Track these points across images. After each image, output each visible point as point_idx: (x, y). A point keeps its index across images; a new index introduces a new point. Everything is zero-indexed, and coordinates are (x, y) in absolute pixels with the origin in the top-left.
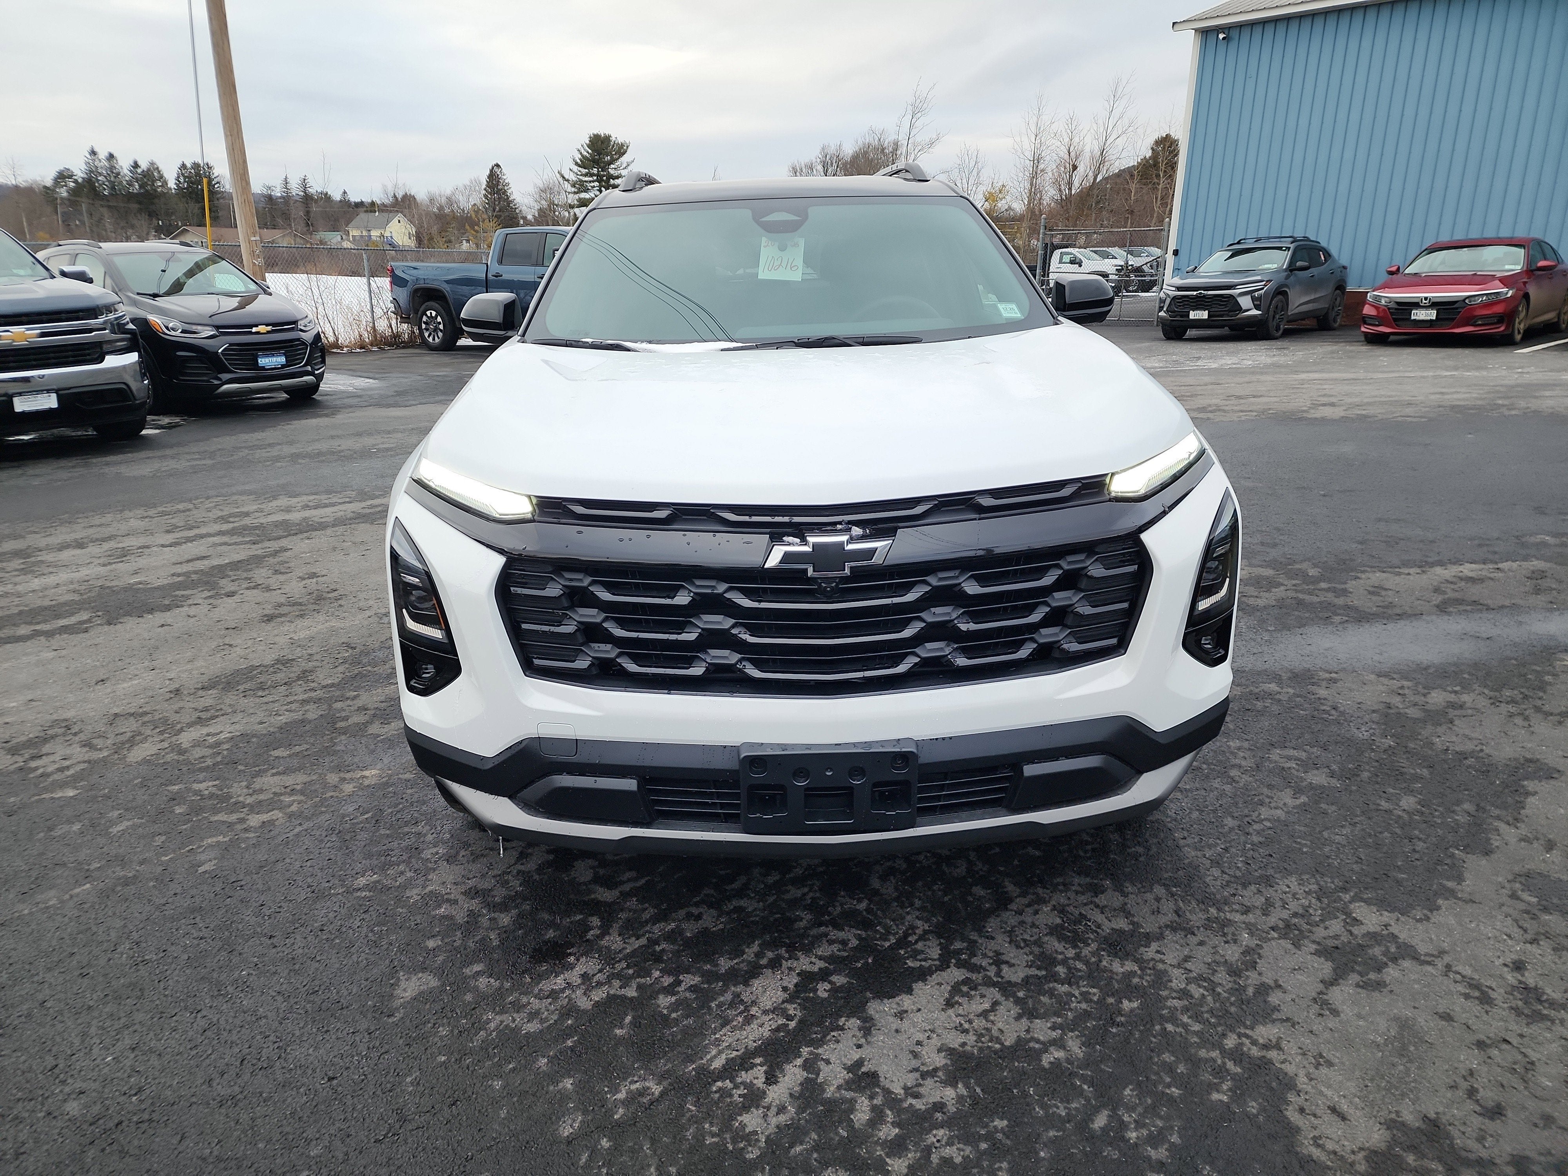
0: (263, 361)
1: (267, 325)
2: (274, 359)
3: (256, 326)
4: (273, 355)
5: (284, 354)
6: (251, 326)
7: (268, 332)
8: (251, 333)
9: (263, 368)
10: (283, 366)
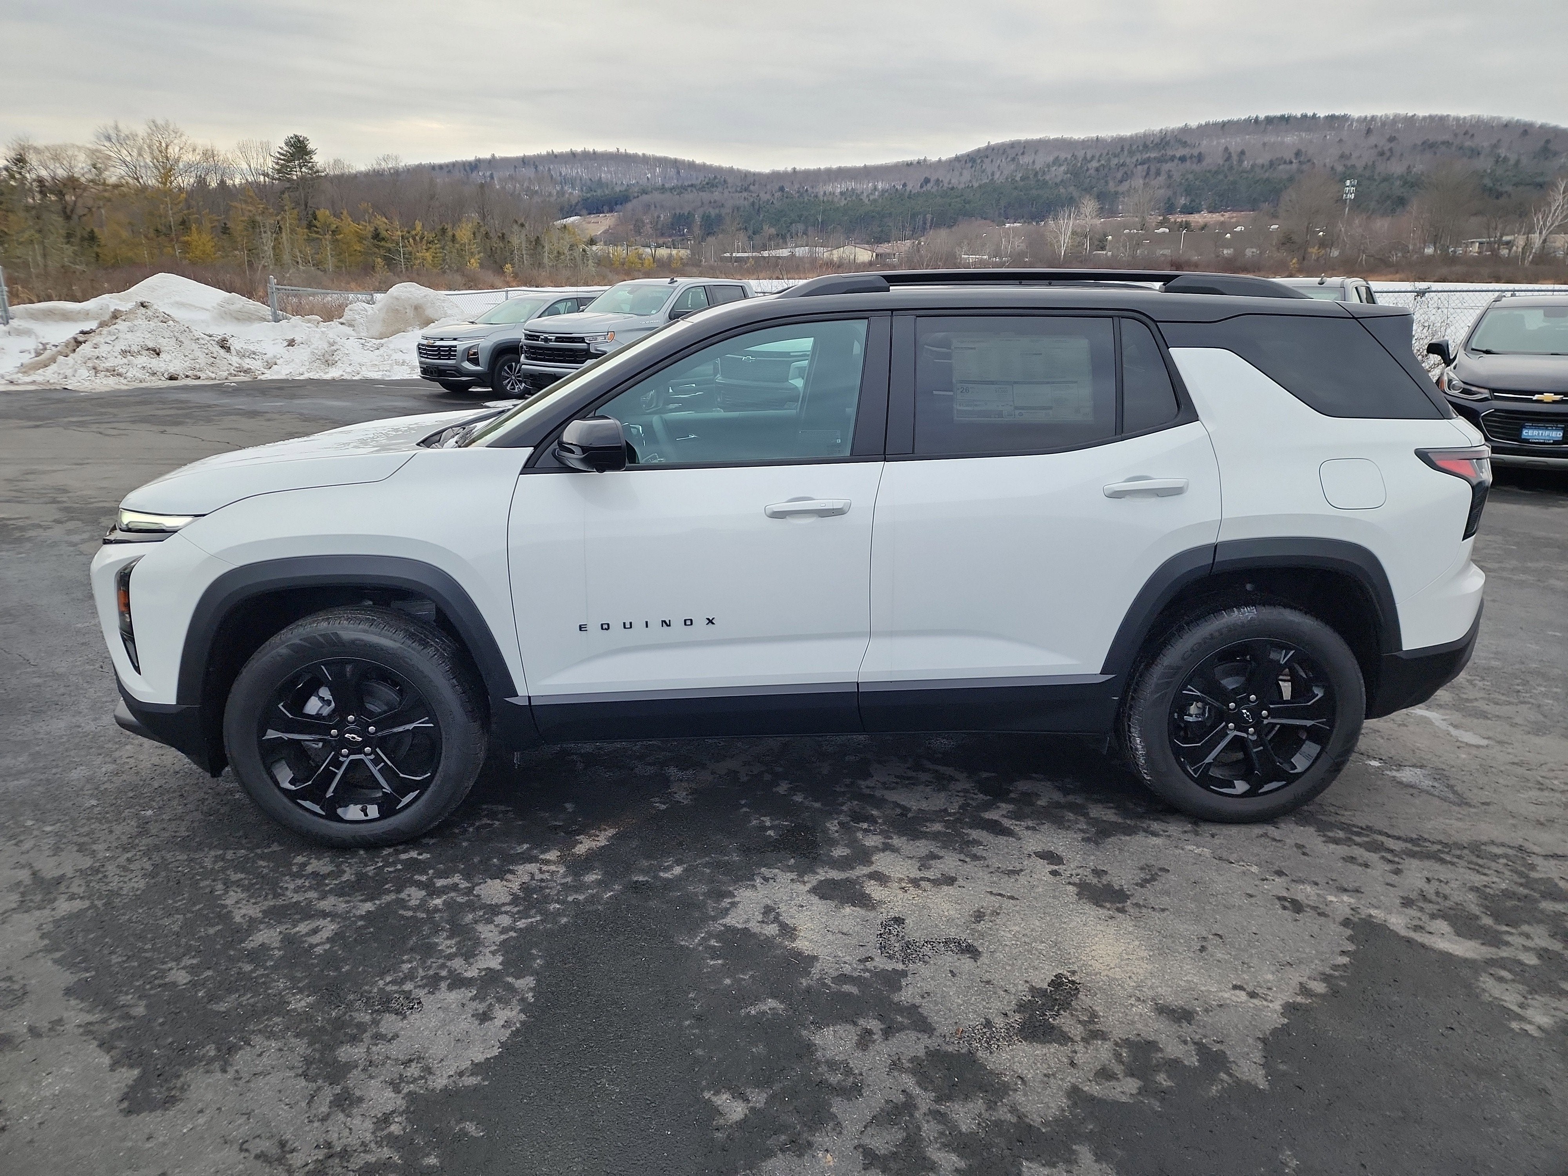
0: (1529, 433)
1: (1556, 394)
2: (1547, 433)
3: (1542, 393)
4: (1546, 428)
5: (1563, 429)
6: (1533, 393)
7: (1554, 402)
8: (1531, 401)
9: (1527, 441)
10: (1556, 442)
